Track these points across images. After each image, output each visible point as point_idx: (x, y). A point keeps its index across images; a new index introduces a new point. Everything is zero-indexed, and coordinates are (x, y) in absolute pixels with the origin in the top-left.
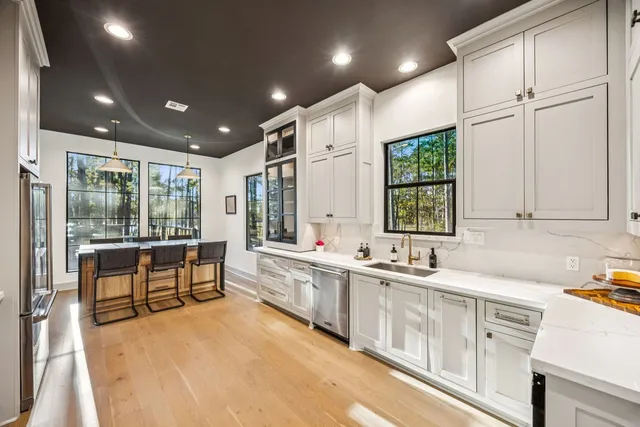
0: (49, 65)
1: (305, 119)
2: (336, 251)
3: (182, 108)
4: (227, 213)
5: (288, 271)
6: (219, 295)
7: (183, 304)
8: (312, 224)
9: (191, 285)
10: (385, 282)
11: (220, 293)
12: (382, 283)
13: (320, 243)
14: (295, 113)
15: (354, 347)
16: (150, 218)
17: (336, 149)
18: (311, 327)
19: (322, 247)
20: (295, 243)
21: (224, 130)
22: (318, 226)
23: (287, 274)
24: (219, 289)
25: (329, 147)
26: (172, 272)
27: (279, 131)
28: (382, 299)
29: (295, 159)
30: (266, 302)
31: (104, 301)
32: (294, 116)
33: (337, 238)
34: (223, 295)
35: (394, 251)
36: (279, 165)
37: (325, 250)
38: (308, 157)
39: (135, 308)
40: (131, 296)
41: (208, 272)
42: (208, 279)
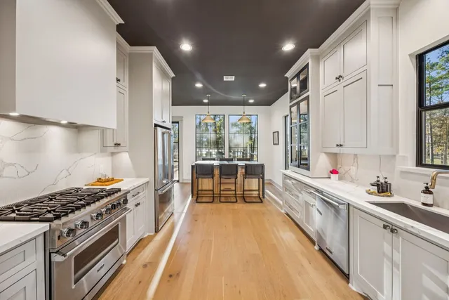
0: (174, 75)
1: (317, 59)
2: (352, 181)
3: (232, 78)
4: (274, 144)
5: (300, 192)
6: (259, 201)
7: (236, 202)
8: (327, 154)
9: (244, 190)
10: (391, 228)
11: (260, 199)
12: (385, 227)
13: (334, 172)
14: (308, 56)
15: (353, 287)
16: (230, 148)
17: (345, 79)
18: (316, 248)
19: (337, 175)
20: (308, 169)
21: (263, 85)
22: (334, 157)
23: (300, 195)
24: (261, 196)
25: (340, 78)
26: (233, 180)
27: (298, 75)
28: (387, 248)
29: (308, 96)
30: (287, 214)
31: (202, 190)
32: (308, 59)
33: (353, 169)
34: (262, 202)
35: (427, 191)
36: (298, 104)
37: (340, 179)
38: (321, 91)
39: (215, 197)
40: (213, 190)
41: (253, 184)
42: (254, 189)
